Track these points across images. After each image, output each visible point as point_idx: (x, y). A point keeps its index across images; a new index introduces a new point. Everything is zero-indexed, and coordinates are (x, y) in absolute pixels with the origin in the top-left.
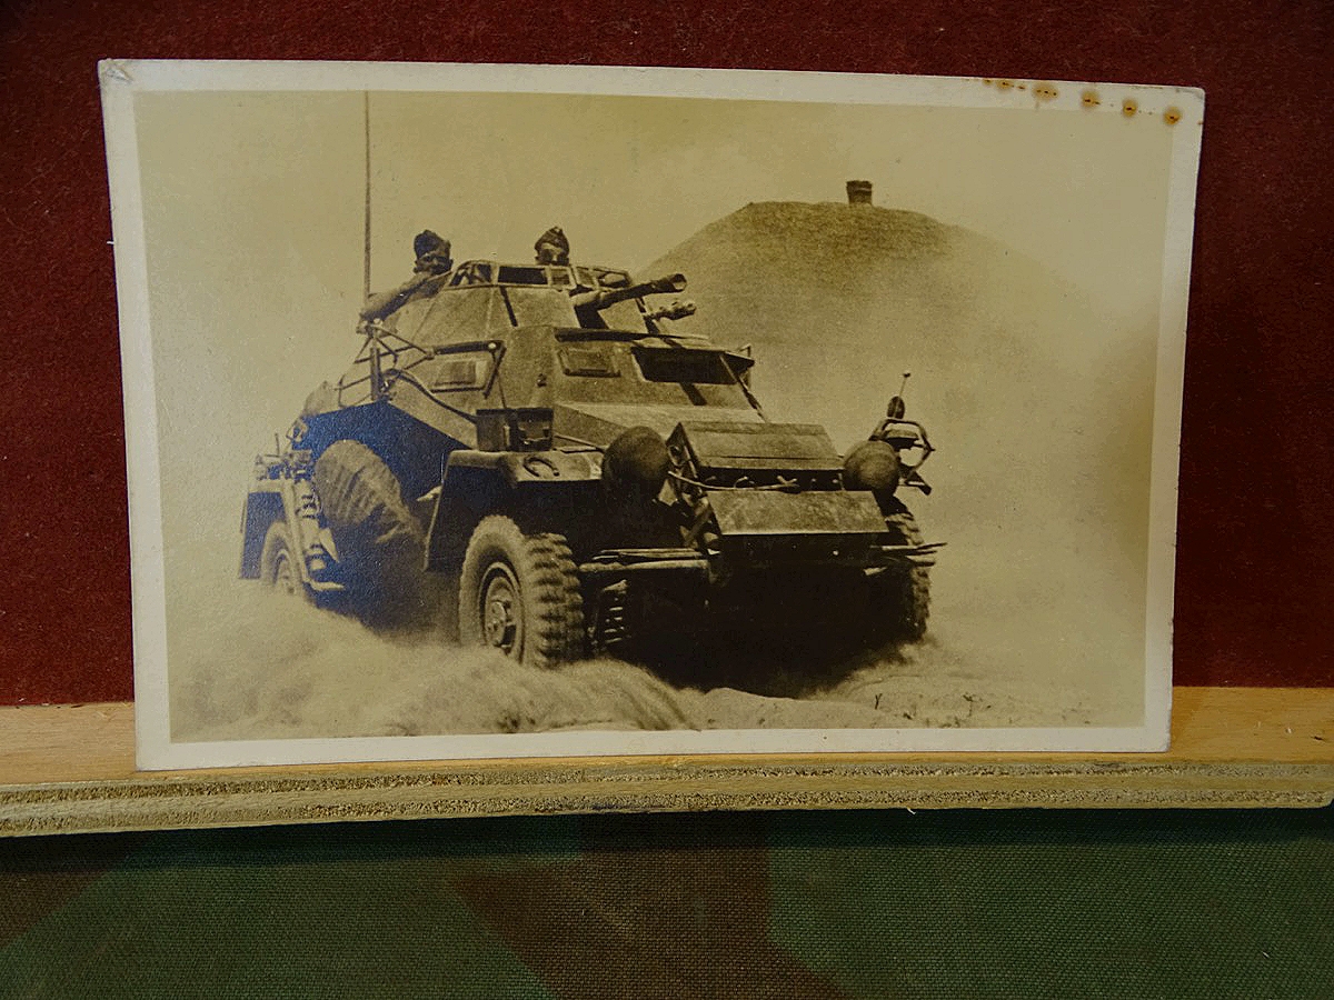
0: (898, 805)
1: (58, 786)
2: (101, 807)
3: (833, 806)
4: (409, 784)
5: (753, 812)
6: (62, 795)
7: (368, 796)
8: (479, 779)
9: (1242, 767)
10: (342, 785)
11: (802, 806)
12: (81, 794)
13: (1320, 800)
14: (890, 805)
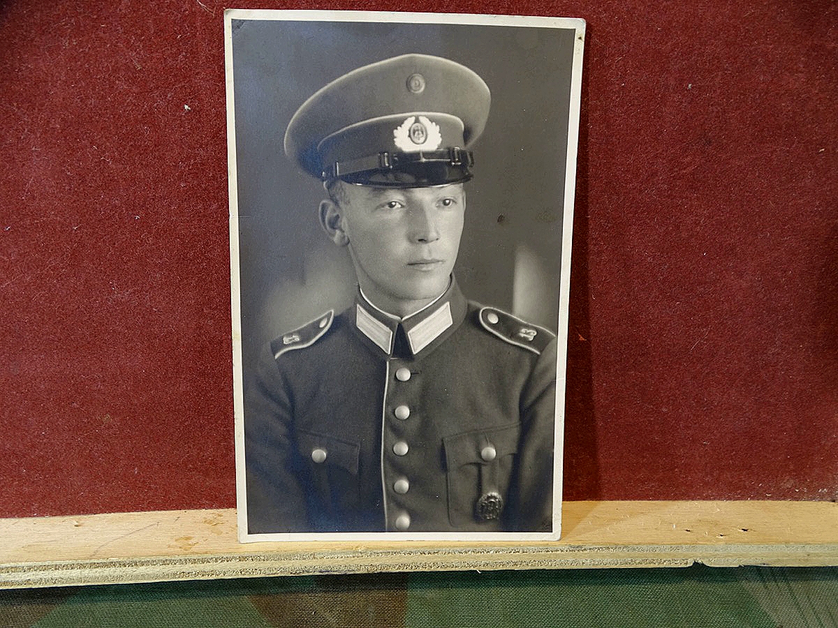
0: (472, 569)
1: (54, 563)
2: (75, 573)
3: (439, 569)
4: (228, 561)
5: (400, 573)
6: (57, 568)
7: (207, 567)
8: (262, 558)
9: (645, 547)
10: (194, 562)
11: (424, 570)
12: (66, 567)
13: (687, 563)
14: (468, 569)
